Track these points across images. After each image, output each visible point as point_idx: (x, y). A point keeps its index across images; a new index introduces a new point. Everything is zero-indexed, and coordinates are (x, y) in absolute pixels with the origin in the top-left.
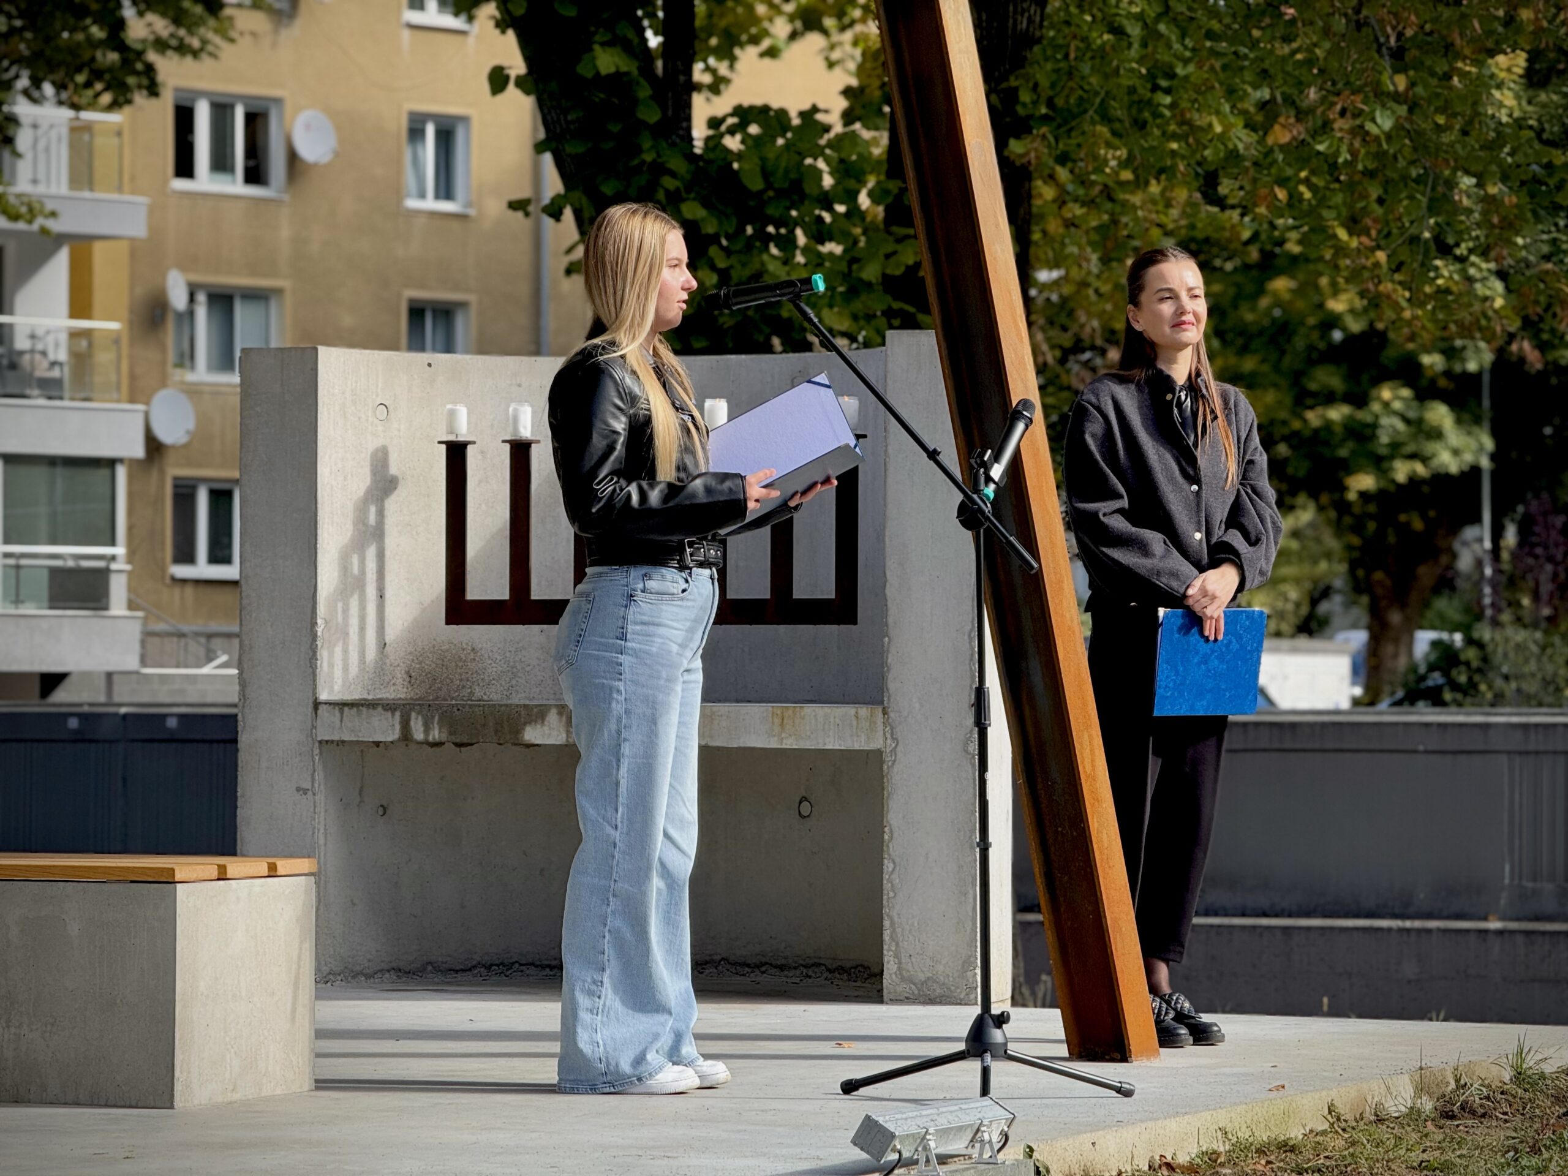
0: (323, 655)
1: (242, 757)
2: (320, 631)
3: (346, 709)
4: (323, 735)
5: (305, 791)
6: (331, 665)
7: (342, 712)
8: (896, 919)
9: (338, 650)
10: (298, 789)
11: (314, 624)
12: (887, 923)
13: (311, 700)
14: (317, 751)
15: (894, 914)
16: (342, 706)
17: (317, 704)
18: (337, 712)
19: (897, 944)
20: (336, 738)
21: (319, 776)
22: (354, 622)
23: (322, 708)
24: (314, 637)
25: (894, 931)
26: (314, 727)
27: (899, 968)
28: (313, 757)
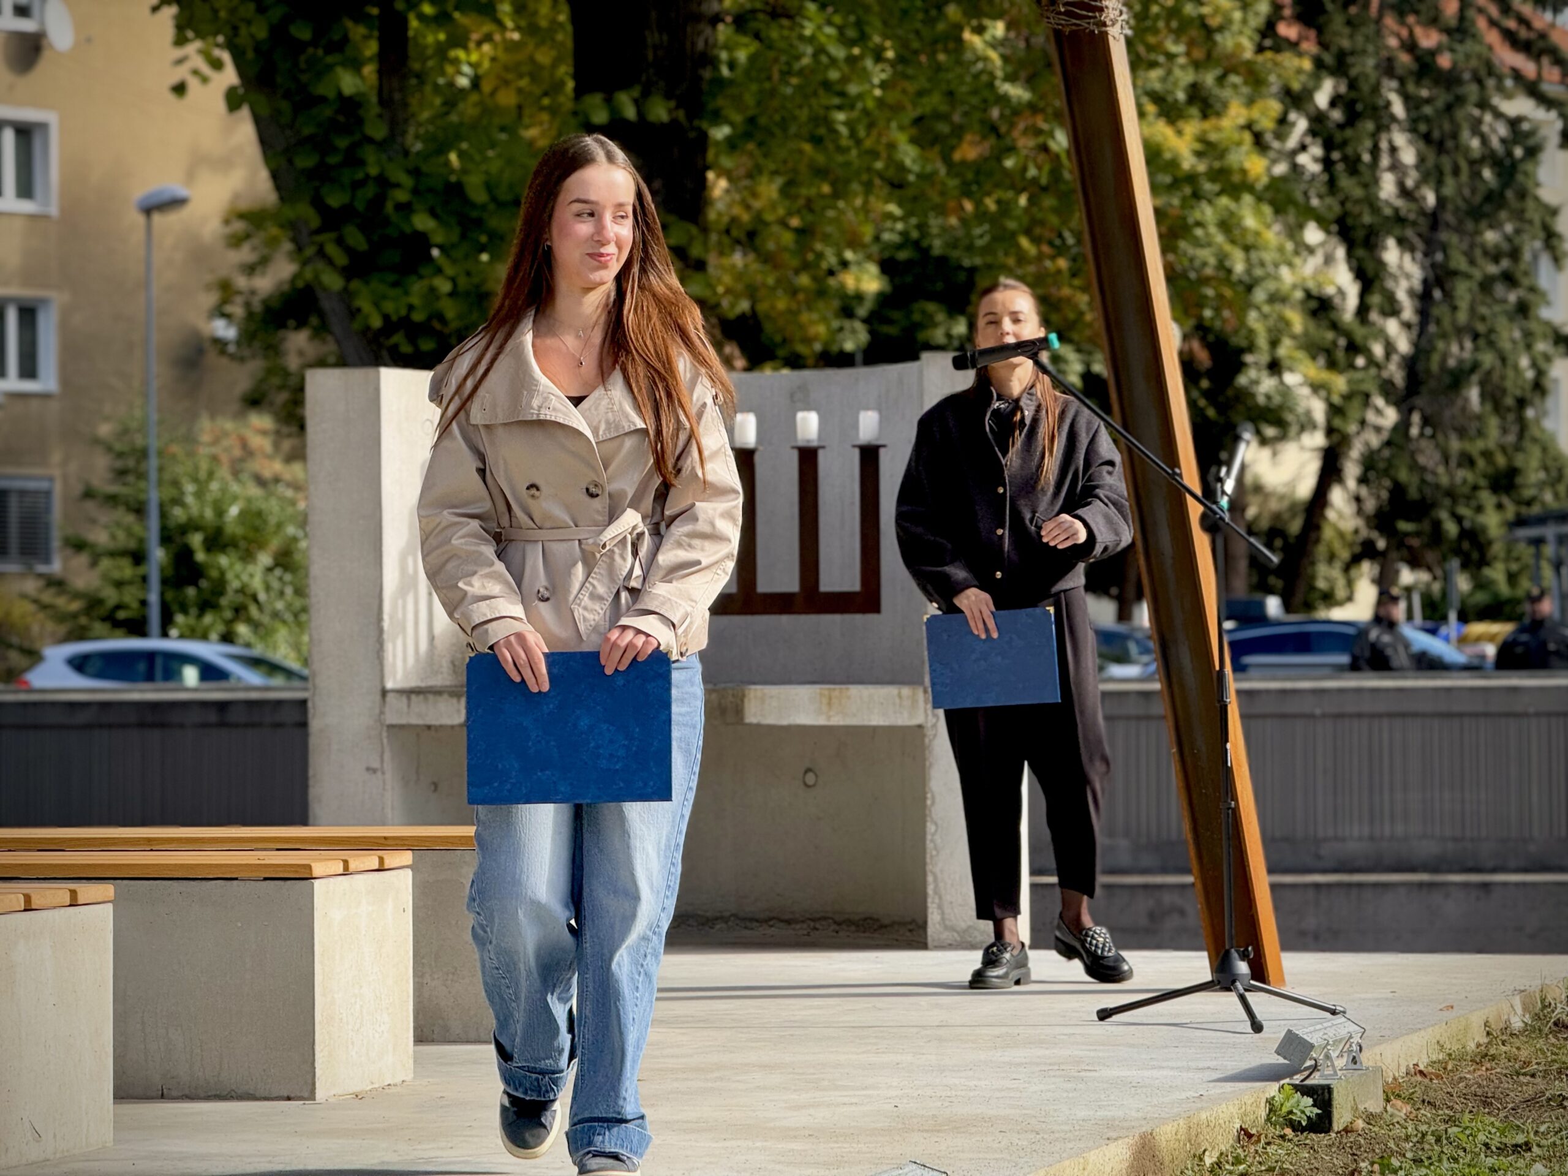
0: (389, 647)
1: (313, 741)
2: (386, 624)
3: (413, 697)
4: (391, 718)
5: (374, 771)
6: (394, 656)
7: (409, 699)
8: (939, 875)
9: (399, 642)
10: (368, 769)
11: (380, 619)
12: (930, 879)
13: (379, 688)
14: (385, 734)
15: (937, 870)
16: (409, 693)
17: (384, 693)
18: (404, 699)
19: (940, 898)
20: (403, 721)
21: (387, 756)
22: (410, 616)
23: (390, 697)
24: (381, 631)
25: (936, 886)
26: (382, 713)
27: (943, 919)
28: (381, 740)
